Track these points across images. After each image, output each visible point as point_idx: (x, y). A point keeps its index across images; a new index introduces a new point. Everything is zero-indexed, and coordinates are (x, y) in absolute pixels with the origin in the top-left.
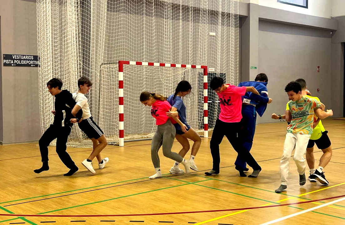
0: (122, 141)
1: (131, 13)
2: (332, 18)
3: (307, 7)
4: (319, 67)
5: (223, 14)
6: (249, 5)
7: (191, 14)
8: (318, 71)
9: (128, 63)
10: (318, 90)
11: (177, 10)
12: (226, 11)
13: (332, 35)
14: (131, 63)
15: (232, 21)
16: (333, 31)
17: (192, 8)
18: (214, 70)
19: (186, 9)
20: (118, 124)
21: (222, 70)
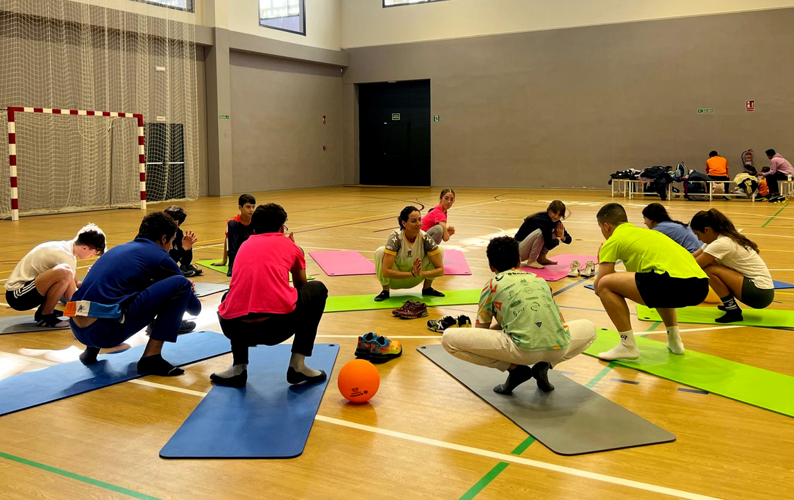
0: (15, 214)
1: (25, 38)
2: (342, 50)
3: (304, 34)
4: (324, 117)
5: (172, 41)
6: (214, 30)
7: (122, 42)
8: (324, 122)
9: (22, 110)
10: (324, 149)
11: (100, 36)
12: (176, 38)
13: (343, 73)
14: (27, 110)
15: (187, 50)
16: (344, 68)
17: (124, 33)
18: (164, 120)
19: (114, 33)
20: (9, 191)
21: (174, 119)
